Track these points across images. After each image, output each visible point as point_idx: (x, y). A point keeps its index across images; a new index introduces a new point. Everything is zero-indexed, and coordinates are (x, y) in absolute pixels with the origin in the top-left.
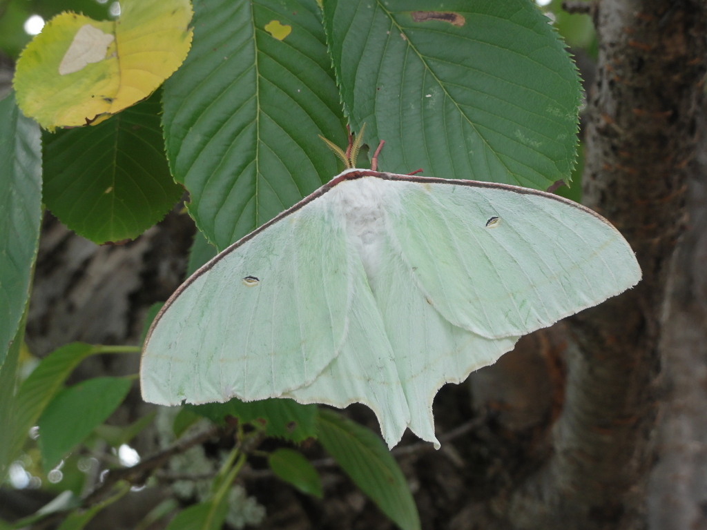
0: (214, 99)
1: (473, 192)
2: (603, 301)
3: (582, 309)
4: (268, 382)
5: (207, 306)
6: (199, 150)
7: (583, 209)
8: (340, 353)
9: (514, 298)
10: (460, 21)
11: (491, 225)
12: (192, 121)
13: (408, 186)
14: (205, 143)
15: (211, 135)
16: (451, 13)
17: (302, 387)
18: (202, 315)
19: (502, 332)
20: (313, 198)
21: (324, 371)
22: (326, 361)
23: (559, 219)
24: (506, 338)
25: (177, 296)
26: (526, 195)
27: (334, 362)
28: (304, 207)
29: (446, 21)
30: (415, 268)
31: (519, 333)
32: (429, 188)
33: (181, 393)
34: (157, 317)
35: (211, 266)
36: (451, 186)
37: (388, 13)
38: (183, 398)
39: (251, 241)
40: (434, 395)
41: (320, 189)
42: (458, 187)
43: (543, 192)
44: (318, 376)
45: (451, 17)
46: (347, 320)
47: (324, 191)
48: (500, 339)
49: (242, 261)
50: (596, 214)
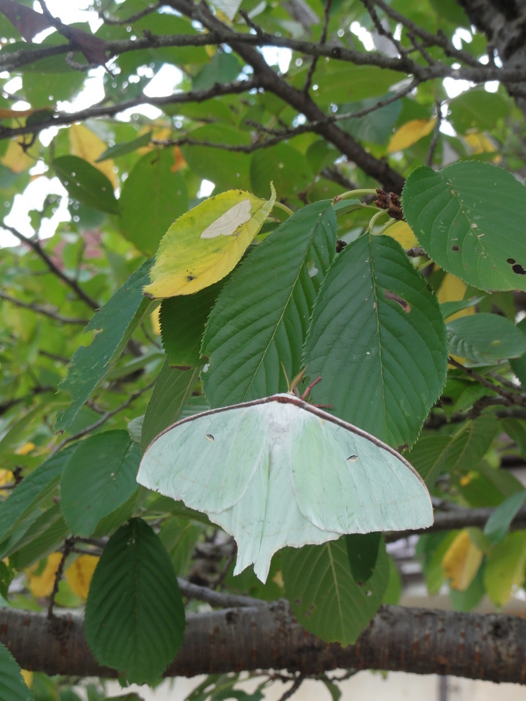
0: (255, 303)
1: (349, 435)
2: (403, 530)
3: (389, 530)
4: (199, 501)
5: (185, 441)
6: (229, 337)
7: (411, 470)
8: (236, 504)
9: (347, 510)
10: (408, 309)
11: (351, 460)
12: (233, 316)
13: (312, 418)
14: (235, 333)
15: (242, 328)
16: (405, 301)
17: (213, 513)
18: (181, 445)
19: (331, 528)
20: (258, 403)
21: (227, 510)
22: (229, 505)
23: (395, 471)
24: (333, 532)
25: (172, 428)
26: (381, 448)
27: (231, 508)
28: (252, 407)
29: (401, 305)
30: (293, 471)
31: (343, 531)
32: (324, 423)
33: (157, 484)
34: (158, 435)
35: (195, 418)
36: (337, 426)
37: (375, 284)
38: (158, 488)
39: (218, 414)
40: (276, 551)
41: (265, 399)
42: (342, 429)
43: (392, 450)
44: (223, 511)
45: (405, 305)
46: (246, 487)
47: (267, 401)
48: (329, 532)
49: (209, 424)
50: (419, 475)
